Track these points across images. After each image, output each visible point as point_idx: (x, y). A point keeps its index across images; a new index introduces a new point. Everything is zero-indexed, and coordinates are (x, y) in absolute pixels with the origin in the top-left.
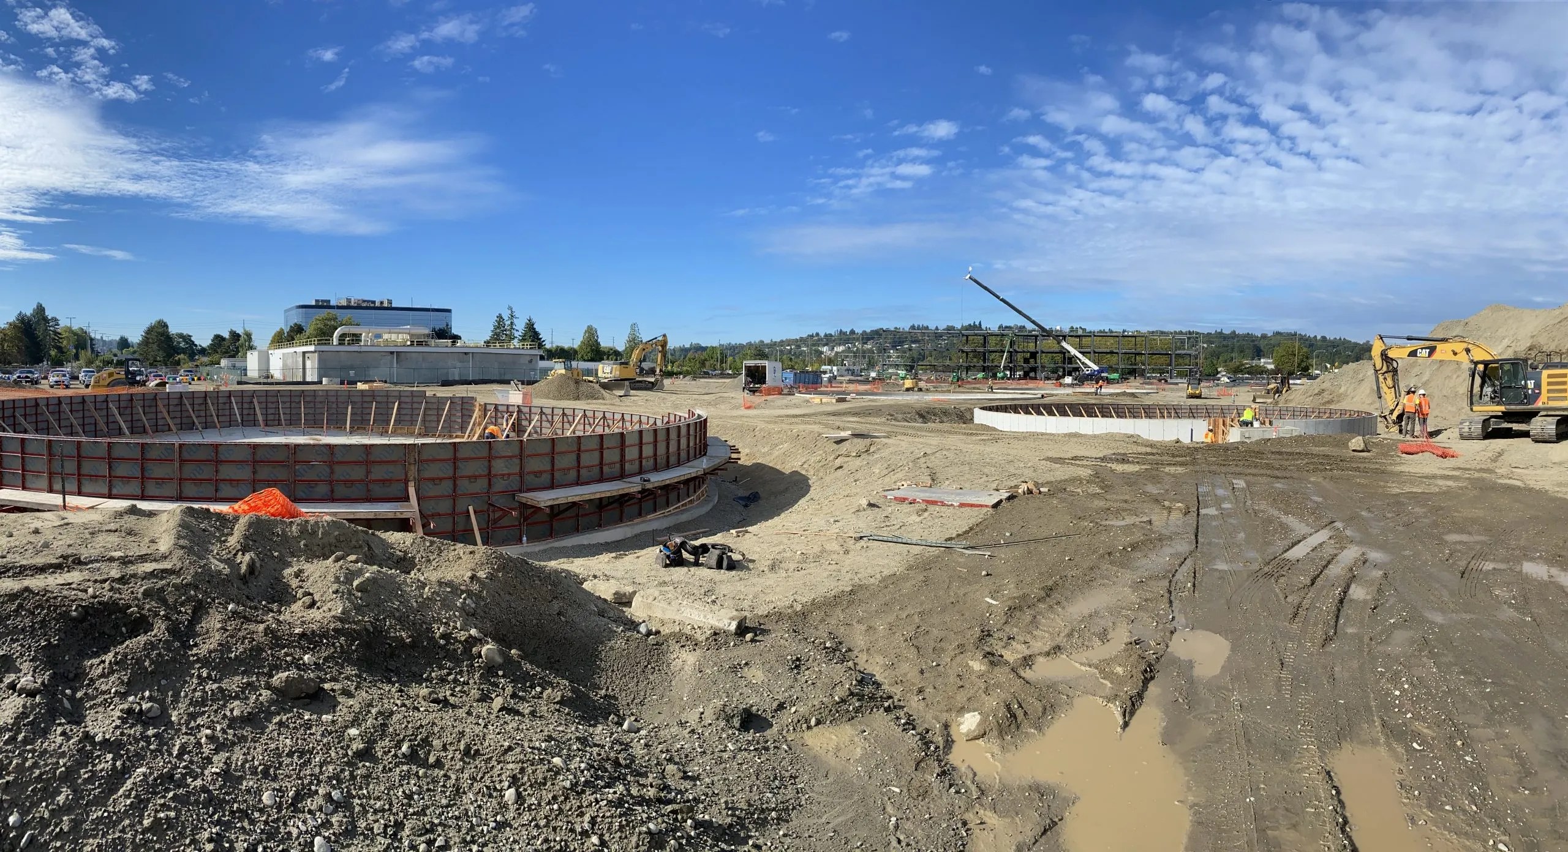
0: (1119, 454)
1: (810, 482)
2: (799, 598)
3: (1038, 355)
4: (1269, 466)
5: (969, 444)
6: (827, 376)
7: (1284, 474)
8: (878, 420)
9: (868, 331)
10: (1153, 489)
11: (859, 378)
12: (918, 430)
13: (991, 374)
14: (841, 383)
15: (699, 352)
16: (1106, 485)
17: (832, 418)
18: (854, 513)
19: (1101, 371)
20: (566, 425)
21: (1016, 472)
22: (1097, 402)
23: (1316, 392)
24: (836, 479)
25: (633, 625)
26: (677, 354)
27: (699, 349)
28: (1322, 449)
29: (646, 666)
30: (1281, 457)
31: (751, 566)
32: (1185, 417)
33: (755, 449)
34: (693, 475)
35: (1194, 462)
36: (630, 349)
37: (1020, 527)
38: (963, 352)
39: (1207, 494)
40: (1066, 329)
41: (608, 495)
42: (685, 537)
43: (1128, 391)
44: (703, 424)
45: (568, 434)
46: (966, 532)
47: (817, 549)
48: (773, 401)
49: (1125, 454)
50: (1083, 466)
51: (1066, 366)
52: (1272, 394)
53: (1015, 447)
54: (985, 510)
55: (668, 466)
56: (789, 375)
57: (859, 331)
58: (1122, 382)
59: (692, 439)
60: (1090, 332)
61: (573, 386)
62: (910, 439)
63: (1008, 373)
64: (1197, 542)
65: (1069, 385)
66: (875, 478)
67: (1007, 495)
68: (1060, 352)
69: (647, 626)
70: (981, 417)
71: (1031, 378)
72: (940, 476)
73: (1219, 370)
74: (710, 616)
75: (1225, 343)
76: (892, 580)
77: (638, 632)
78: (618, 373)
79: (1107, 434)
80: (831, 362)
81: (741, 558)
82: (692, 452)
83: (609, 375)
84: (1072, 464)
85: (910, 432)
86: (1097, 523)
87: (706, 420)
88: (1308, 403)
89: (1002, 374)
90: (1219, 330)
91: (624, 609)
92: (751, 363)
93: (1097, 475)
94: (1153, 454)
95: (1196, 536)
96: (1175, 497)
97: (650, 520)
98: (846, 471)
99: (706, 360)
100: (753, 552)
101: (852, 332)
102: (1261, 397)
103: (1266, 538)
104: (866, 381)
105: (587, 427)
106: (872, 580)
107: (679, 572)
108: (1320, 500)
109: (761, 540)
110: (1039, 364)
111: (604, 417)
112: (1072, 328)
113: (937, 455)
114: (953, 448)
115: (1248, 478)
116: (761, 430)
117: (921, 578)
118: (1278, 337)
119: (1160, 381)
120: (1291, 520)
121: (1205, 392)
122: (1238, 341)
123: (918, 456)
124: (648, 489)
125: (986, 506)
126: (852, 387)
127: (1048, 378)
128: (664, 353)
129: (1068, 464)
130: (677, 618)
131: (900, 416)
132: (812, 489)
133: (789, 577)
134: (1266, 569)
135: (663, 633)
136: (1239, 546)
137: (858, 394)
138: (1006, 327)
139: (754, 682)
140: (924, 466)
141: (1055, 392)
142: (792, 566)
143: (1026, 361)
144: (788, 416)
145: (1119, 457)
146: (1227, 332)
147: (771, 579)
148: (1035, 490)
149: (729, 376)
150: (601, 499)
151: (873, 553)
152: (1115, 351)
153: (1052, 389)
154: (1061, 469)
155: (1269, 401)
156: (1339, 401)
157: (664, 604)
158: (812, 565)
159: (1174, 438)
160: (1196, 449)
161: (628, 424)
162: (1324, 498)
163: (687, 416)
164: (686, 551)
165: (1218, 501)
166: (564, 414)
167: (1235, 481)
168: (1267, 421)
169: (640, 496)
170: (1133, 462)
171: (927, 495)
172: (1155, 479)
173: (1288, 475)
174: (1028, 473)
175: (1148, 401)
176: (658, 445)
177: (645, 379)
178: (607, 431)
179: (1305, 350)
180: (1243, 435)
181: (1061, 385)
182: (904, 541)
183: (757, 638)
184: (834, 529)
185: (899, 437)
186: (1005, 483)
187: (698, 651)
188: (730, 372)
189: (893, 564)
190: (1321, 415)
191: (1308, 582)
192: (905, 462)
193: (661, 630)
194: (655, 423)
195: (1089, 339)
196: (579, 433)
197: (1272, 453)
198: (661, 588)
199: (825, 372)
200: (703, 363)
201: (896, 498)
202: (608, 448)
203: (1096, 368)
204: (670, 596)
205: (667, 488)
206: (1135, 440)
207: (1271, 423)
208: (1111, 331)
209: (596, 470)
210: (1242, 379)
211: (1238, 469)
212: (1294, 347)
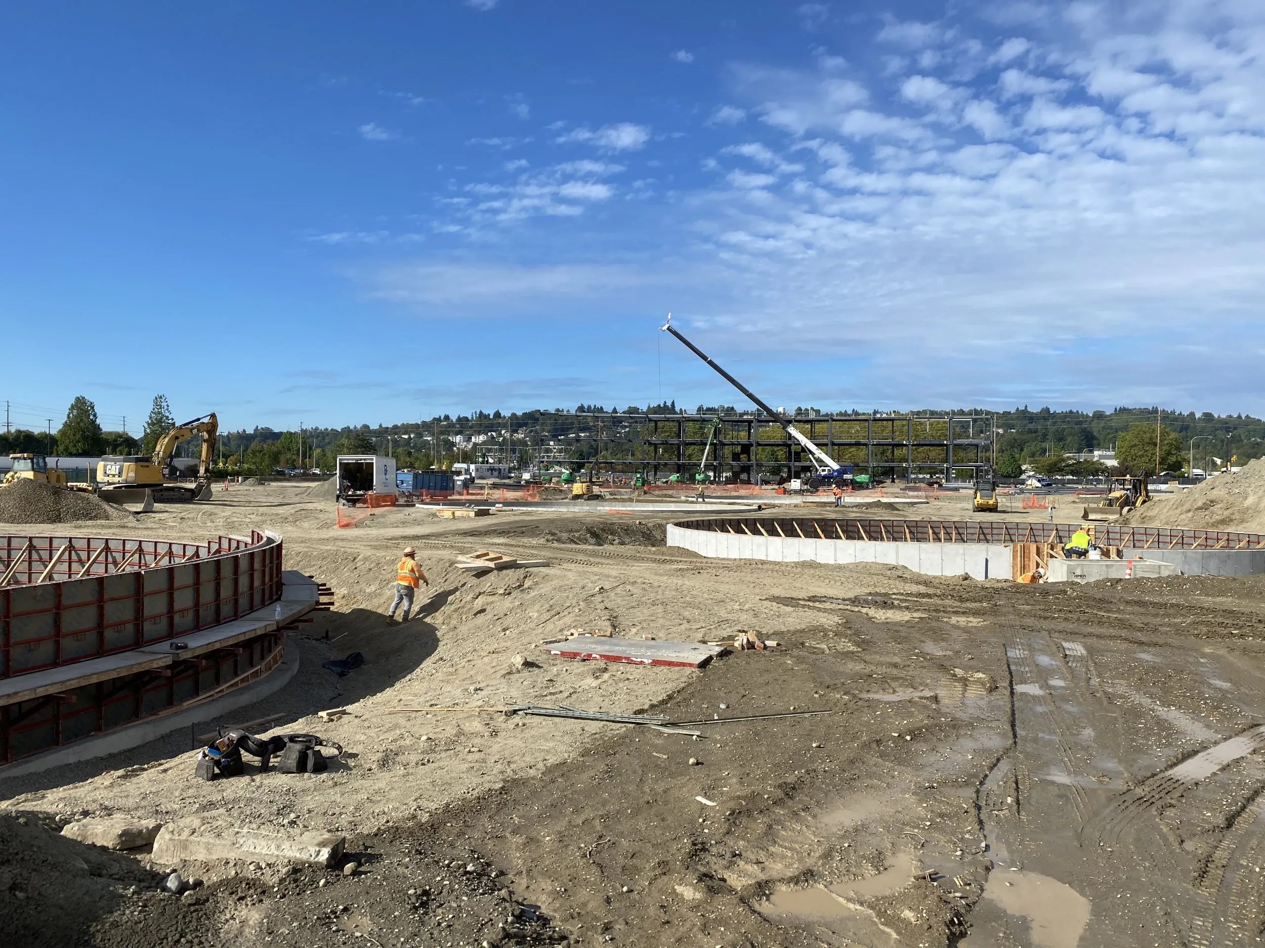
0: (877, 594)
1: (439, 634)
2: (424, 804)
3: (753, 449)
4: (1122, 624)
5: (661, 575)
6: (462, 478)
7: (1155, 639)
8: (534, 542)
9: (519, 413)
10: (935, 649)
11: (507, 481)
12: (591, 556)
13: (687, 475)
14: (482, 488)
15: (270, 441)
16: (864, 641)
17: (470, 539)
18: (504, 676)
19: (842, 472)
20: (36, 566)
21: (730, 616)
22: (839, 516)
23: (1200, 504)
24: (479, 628)
25: (156, 879)
26: (233, 444)
27: (267, 435)
28: (1218, 599)
29: (178, 941)
30: (1142, 610)
31: (351, 763)
32: (973, 540)
33: (356, 588)
34: (259, 633)
35: (995, 611)
36: (152, 438)
37: (740, 696)
38: (650, 444)
39: (1022, 662)
40: (792, 412)
41: (114, 675)
42: (247, 729)
43: (885, 500)
44: (275, 552)
45: (39, 581)
46: (663, 702)
47: (450, 731)
48: (383, 516)
49: (886, 595)
50: (825, 610)
51: (791, 464)
52: (1116, 507)
53: (726, 580)
54: (688, 670)
55: (218, 621)
56: (407, 476)
57: (506, 413)
58: (874, 487)
59: (257, 576)
60: (827, 415)
61: (49, 501)
62: (580, 568)
63: (711, 474)
64: (1015, 736)
65: (796, 492)
66: (532, 625)
67: (718, 649)
68: (785, 445)
69: (179, 877)
70: (677, 537)
71: (744, 482)
72: (624, 621)
73: (1024, 467)
74: (286, 845)
75: (1032, 426)
76: (561, 770)
77: (165, 889)
78: (132, 474)
79: (857, 565)
80: (467, 457)
81: (336, 752)
82: (257, 598)
83: (116, 479)
84: (809, 607)
85: (580, 557)
86: (854, 696)
87: (280, 546)
88: (1185, 522)
89: (702, 476)
90: (1022, 408)
91: (139, 857)
92: (351, 458)
93: (847, 624)
94: (929, 596)
95: (1013, 726)
96: (972, 663)
97: (188, 709)
98: (490, 616)
99: (279, 453)
100: (355, 743)
101: (497, 415)
102: (1095, 511)
103: (1133, 740)
104: (517, 486)
105: (75, 566)
106: (532, 772)
107: (236, 786)
108: (1226, 685)
109: (366, 724)
110: (753, 462)
111: (107, 549)
112: (800, 409)
113: (618, 590)
114: (639, 581)
115: (1089, 641)
116: (366, 559)
117: (602, 767)
118: (1124, 416)
119: (931, 484)
120: (1173, 715)
121: (1003, 502)
122: (1054, 424)
123: (591, 592)
124: (185, 661)
125: (691, 665)
126: (497, 494)
127: (767, 482)
128: (212, 442)
129: (804, 606)
130: (232, 856)
131: (565, 536)
132: (441, 644)
133: (408, 774)
134: (1139, 791)
135: (206, 884)
136: (1086, 749)
137: (506, 504)
138: (709, 409)
139: (358, 934)
140: (602, 606)
141: (777, 502)
142: (414, 758)
143: (736, 457)
144: (405, 538)
145: (878, 599)
146: (1034, 409)
147: (382, 780)
148: (758, 643)
149: (315, 478)
150: (100, 685)
151: (533, 733)
152: (862, 441)
153: (773, 498)
154: (794, 614)
155: (1112, 517)
156: (1243, 521)
157: (209, 838)
158: (443, 755)
159: (960, 572)
160: (996, 590)
161: (149, 558)
162: (1235, 684)
163: (249, 541)
164: (248, 750)
165: (1042, 675)
166: (31, 547)
167: (1066, 645)
168: (1113, 551)
169: (169, 673)
170: (899, 608)
171: (607, 647)
172: (938, 634)
173: (1161, 641)
174: (745, 618)
175: (913, 516)
176: (201, 588)
177: (179, 484)
178: (112, 570)
179: (1173, 435)
180: (1071, 572)
181: (785, 491)
182: (577, 714)
183: (362, 869)
184: (476, 701)
185: (565, 566)
186: (714, 632)
187: (267, 902)
188: (317, 471)
189: (563, 748)
190: (1210, 542)
191: (1221, 821)
192: (574, 602)
193: (205, 879)
194: (197, 554)
195: (825, 425)
196: (59, 578)
197: (1127, 602)
198: (206, 814)
199: (459, 473)
200: (275, 458)
201: (563, 654)
202: (113, 599)
203: (835, 466)
204: (219, 823)
205: (216, 656)
206: (900, 573)
207: (1119, 553)
208: (856, 413)
209: (92, 637)
210: (1063, 483)
211: (1070, 626)
212: (1154, 431)
